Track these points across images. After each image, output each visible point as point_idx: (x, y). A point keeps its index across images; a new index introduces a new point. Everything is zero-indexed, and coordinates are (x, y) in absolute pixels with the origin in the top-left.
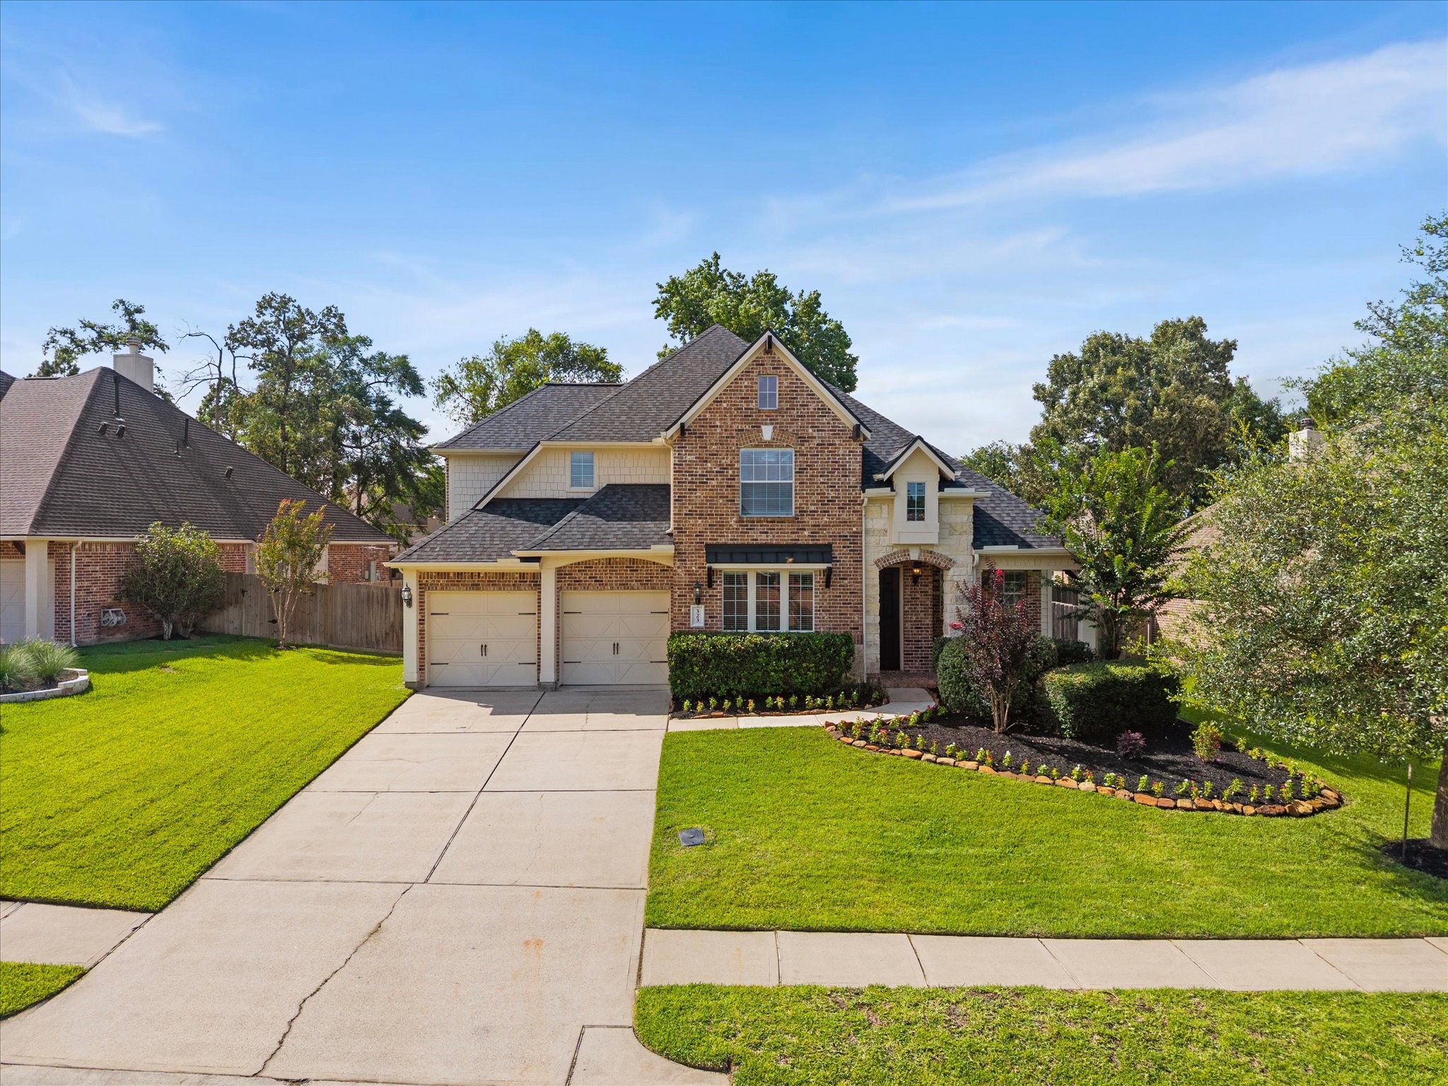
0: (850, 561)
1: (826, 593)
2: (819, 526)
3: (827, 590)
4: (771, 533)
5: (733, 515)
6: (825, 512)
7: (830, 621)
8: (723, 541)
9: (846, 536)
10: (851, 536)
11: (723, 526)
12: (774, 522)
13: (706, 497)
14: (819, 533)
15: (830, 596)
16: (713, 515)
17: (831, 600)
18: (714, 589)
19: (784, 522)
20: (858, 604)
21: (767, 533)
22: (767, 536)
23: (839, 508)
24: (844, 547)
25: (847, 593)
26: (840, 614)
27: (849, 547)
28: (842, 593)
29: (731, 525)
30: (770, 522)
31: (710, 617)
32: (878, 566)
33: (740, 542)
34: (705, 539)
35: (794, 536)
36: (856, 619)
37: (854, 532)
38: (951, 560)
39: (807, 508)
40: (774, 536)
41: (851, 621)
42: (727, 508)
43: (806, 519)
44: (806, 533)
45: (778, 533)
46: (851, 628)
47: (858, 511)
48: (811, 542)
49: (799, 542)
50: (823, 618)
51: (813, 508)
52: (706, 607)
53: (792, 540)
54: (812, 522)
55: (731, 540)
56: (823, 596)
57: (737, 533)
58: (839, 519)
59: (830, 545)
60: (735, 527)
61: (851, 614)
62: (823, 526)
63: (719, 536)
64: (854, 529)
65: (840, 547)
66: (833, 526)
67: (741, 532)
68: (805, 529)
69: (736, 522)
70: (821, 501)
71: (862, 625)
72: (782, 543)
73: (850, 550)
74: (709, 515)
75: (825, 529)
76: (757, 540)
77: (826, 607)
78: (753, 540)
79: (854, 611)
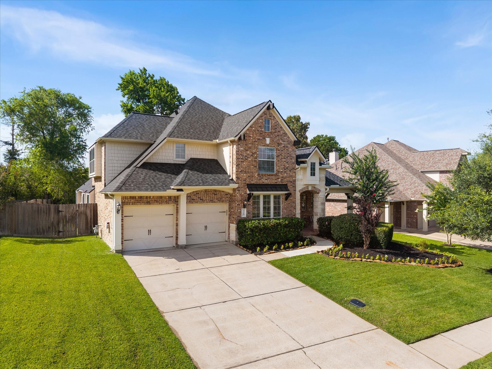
0: (293, 190)
1: (285, 202)
2: (283, 177)
4: (269, 180)
5: (256, 172)
6: (285, 172)
7: (287, 213)
8: (253, 182)
9: (291, 181)
11: (253, 176)
13: (247, 165)
14: (283, 180)
15: (287, 204)
16: (249, 172)
17: (287, 205)
18: (250, 202)
19: (273, 176)
20: (295, 206)
21: (267, 180)
22: (267, 181)
23: (290, 171)
24: (291, 185)
25: (292, 202)
26: (290, 210)
27: (292, 185)
28: (290, 202)
29: (255, 176)
30: (268, 175)
31: (248, 213)
32: (300, 192)
33: (258, 183)
34: (246, 182)
35: (276, 181)
36: (295, 212)
37: (294, 180)
38: (320, 190)
39: (280, 170)
40: (269, 181)
41: (293, 213)
42: (254, 169)
43: (280, 174)
44: (280, 180)
45: (271, 180)
46: (293, 215)
47: (295, 172)
48: (281, 183)
49: (277, 183)
50: (285, 212)
51: (281, 170)
52: (247, 209)
53: (275, 182)
54: (281, 176)
55: (256, 182)
56: (285, 204)
57: (258, 179)
58: (289, 175)
59: (286, 185)
60: (257, 177)
61: (293, 210)
62: (285, 177)
63: (252, 181)
64: (294, 179)
65: (289, 185)
66: (288, 177)
67: (259, 179)
68: (279, 178)
69: (257, 175)
70: (284, 168)
71: (296, 214)
72: (272, 183)
73: (293, 187)
75: (285, 179)
76: (264, 182)
77: (285, 208)
78: (263, 182)
79: (294, 209)
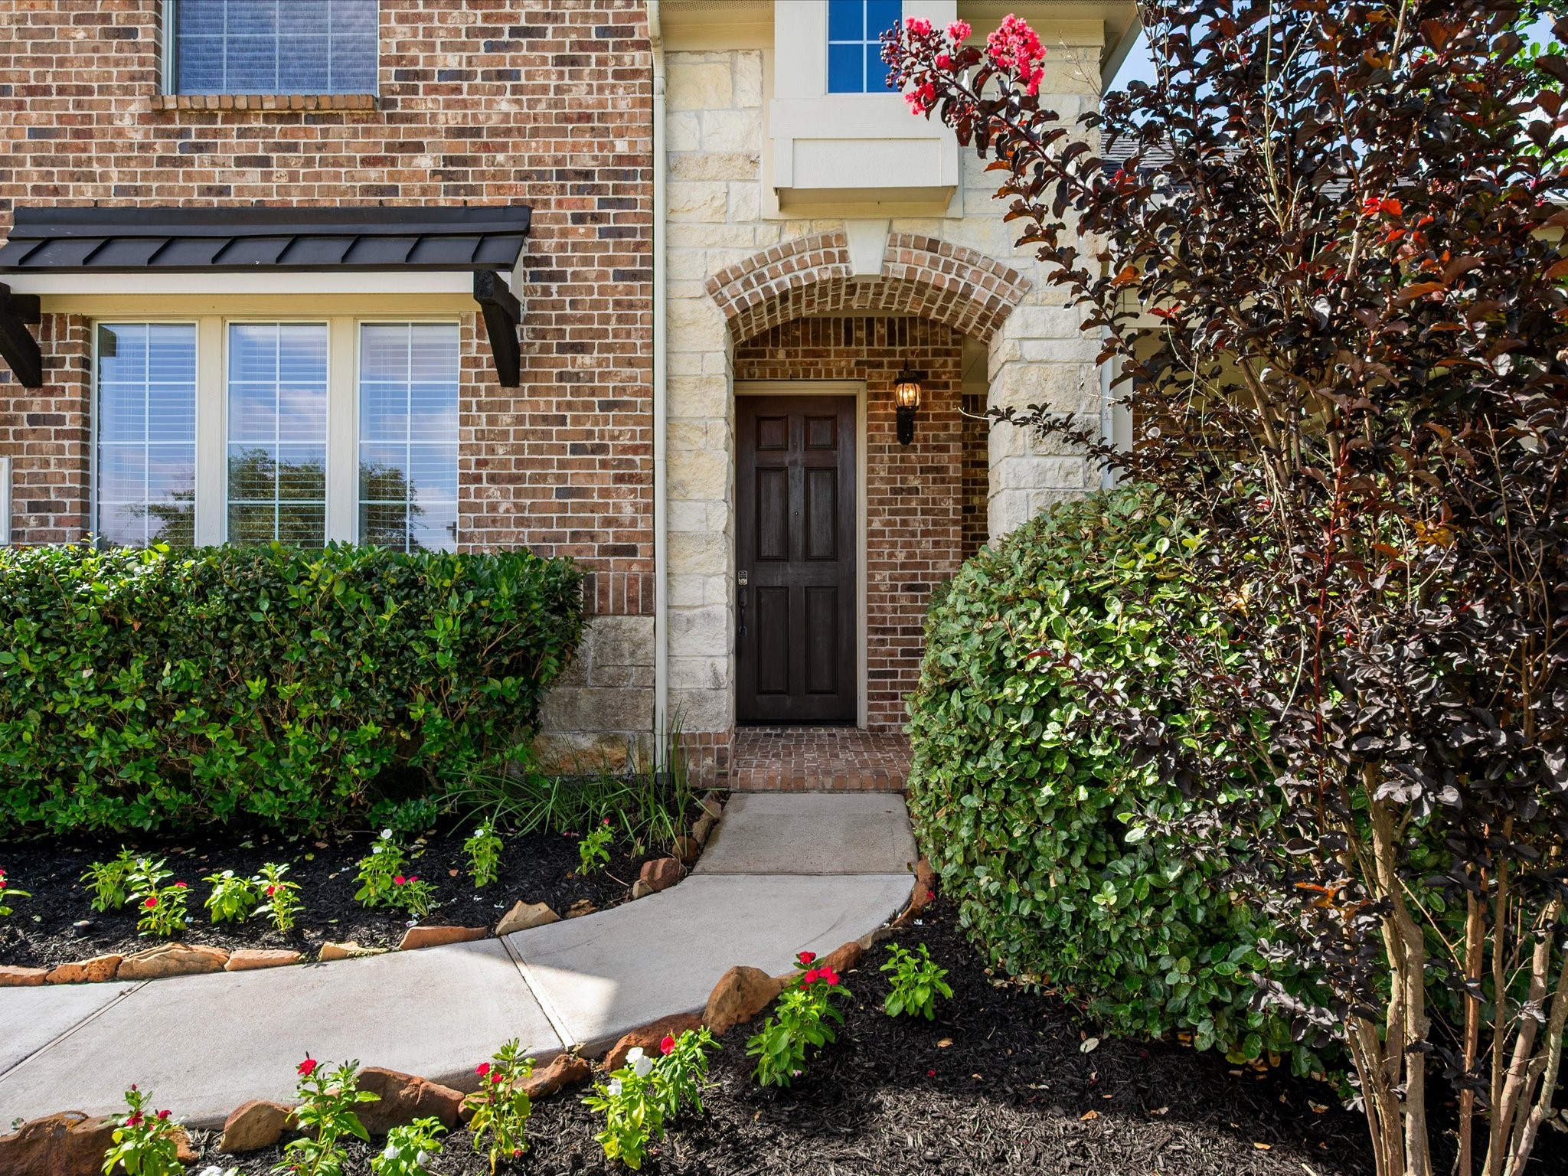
0: (602, 276)
1: (504, 406)
2: (476, 132)
3: (507, 395)
4: (284, 163)
5: (128, 91)
6: (501, 75)
7: (521, 522)
8: (84, 195)
9: (588, 175)
10: (606, 175)
11: (89, 134)
12: (294, 117)
13: (23, 19)
14: (475, 161)
15: (520, 420)
16: (46, 91)
17: (526, 435)
18: (52, 391)
19: (335, 118)
20: (635, 450)
21: (265, 162)
22: (267, 177)
23: (560, 61)
24: (579, 219)
25: (588, 406)
26: (563, 493)
27: (596, 218)
28: (570, 406)
29: (119, 133)
30: (281, 119)
31: (33, 507)
32: (721, 302)
33: (155, 200)
34: (12, 190)
35: (375, 175)
36: (628, 512)
37: (620, 159)
38: (1011, 276)
39: (431, 61)
40: (293, 177)
41: (608, 522)
42: (106, 61)
43: (424, 104)
44: (425, 162)
45: (309, 162)
46: (605, 551)
47: (636, 73)
48: (443, 201)
49: (399, 201)
50: (493, 507)
51: (452, 61)
52: (16, 464)
53: (367, 190)
54: (452, 118)
55: (120, 191)
56: (492, 421)
57: (146, 162)
58: (556, 104)
59: (523, 210)
60: (138, 138)
61: (605, 493)
62: (494, 132)
63: (73, 176)
64: (621, 146)
65: (558, 219)
66: (535, 133)
67: (162, 161)
68: (419, 148)
69: (144, 119)
70: (483, 32)
71: (650, 536)
72: (325, 202)
73: (603, 233)
74: (31, 91)
75: (504, 147)
76: (223, 191)
77: (504, 464)
78: (210, 191)
79: (619, 479)
